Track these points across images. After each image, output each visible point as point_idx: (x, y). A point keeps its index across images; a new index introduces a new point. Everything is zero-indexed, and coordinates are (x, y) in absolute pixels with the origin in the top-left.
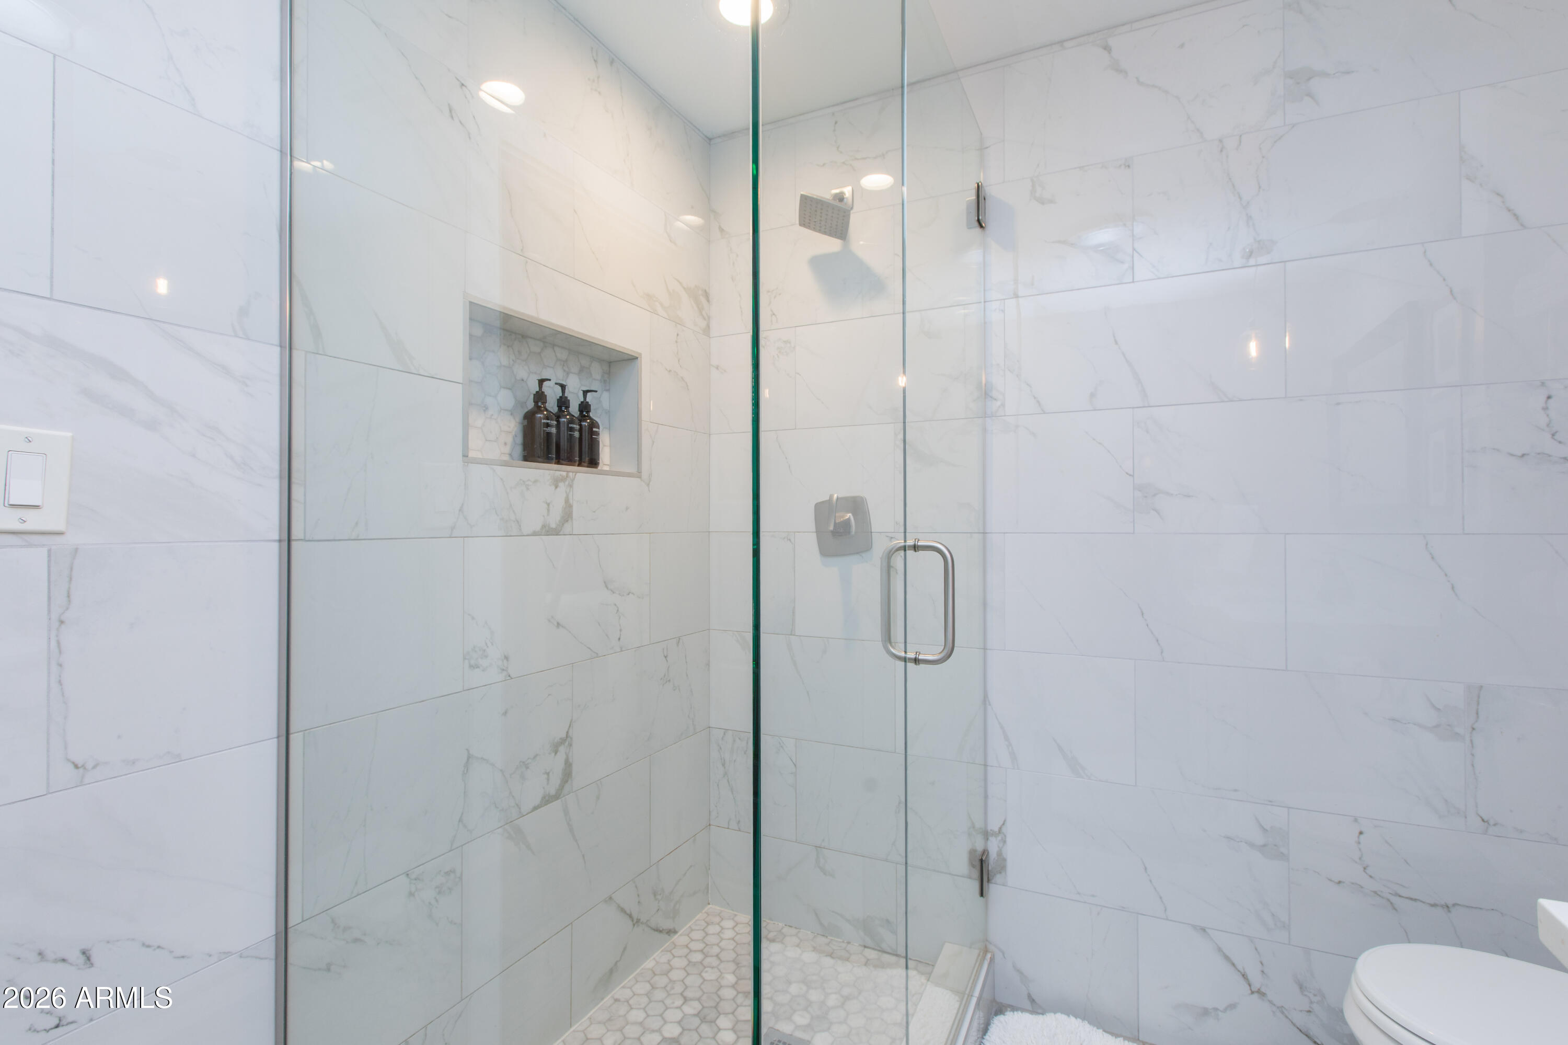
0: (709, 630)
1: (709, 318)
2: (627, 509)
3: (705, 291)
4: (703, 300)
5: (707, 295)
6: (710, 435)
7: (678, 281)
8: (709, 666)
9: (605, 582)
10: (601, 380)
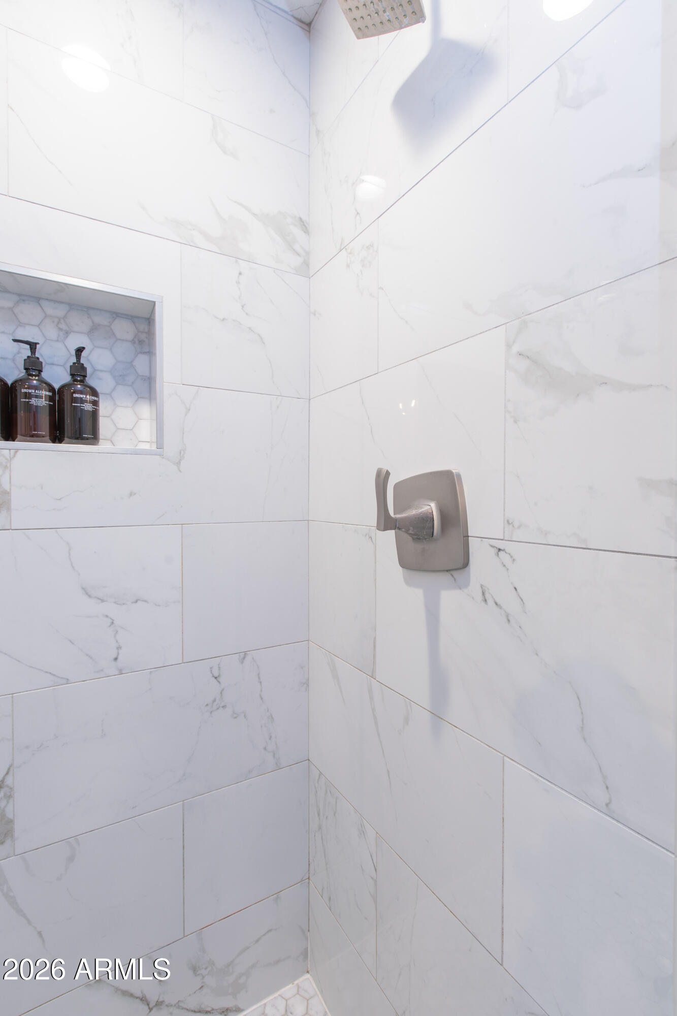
0: (308, 641)
1: (308, 254)
2: (131, 494)
3: (301, 219)
4: (297, 232)
5: (304, 226)
6: (310, 400)
7: (241, 205)
8: (308, 685)
9: (83, 589)
10: (133, 340)
